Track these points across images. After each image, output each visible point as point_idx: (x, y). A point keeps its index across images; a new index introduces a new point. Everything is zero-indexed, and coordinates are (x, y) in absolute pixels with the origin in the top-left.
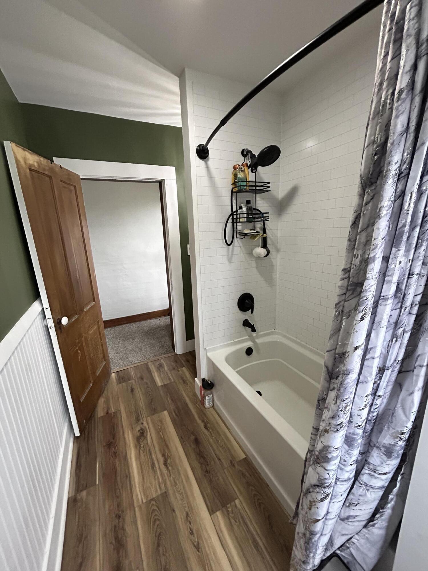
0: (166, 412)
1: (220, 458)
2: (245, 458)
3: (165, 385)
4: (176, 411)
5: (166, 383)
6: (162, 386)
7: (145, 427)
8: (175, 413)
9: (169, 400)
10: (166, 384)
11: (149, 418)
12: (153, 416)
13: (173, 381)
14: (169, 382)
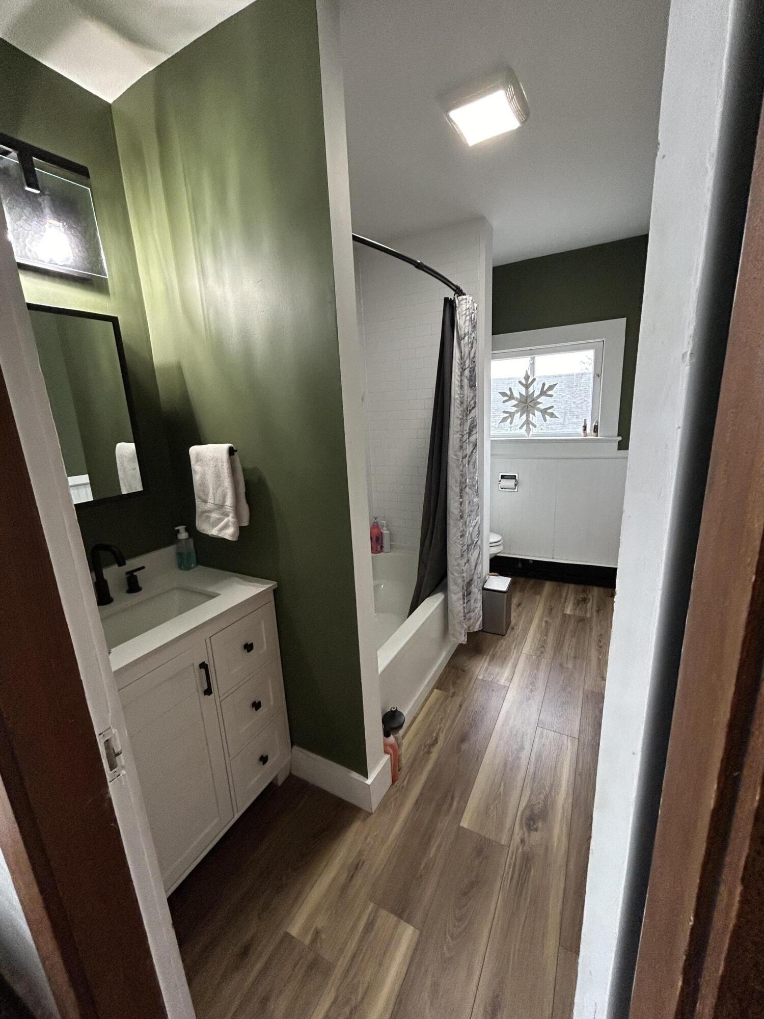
0: (465, 824)
1: (458, 706)
2: (437, 688)
3: (400, 916)
4: (445, 807)
5: (393, 918)
6: (408, 921)
7: (521, 828)
8: (451, 805)
9: (433, 850)
10: (396, 914)
11: (503, 842)
12: (492, 837)
13: (371, 906)
14: (383, 913)
